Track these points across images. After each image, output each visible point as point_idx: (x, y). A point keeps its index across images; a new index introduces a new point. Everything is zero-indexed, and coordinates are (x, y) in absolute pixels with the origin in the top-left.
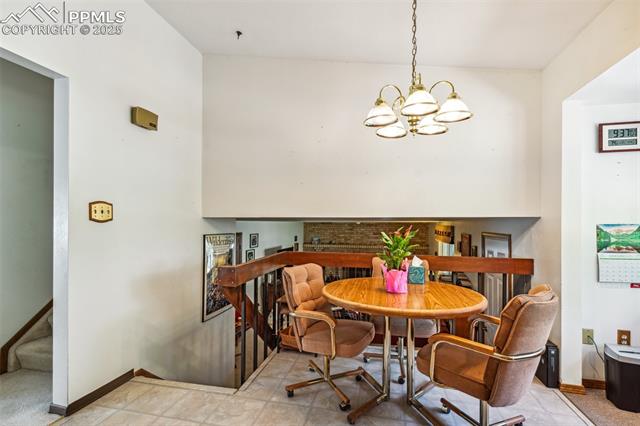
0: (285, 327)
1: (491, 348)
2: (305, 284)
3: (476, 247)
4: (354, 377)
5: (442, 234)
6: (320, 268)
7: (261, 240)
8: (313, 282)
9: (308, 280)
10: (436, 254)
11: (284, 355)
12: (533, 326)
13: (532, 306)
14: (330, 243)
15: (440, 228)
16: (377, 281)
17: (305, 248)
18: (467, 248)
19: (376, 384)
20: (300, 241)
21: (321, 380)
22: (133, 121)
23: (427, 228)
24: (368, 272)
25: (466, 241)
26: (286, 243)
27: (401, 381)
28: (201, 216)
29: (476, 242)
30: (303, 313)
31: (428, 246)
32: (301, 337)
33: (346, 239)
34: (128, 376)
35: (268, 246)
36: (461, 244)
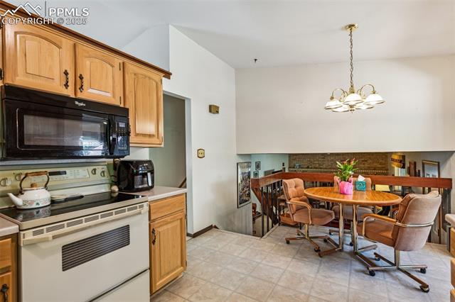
0: (282, 213)
1: (395, 220)
2: (294, 189)
3: (419, 171)
4: (322, 239)
5: (396, 161)
6: (302, 181)
7: (261, 165)
8: (298, 188)
9: (295, 187)
10: (393, 175)
11: (282, 227)
12: (418, 210)
13: (417, 199)
14: (308, 167)
15: (395, 157)
16: (336, 188)
17: (289, 170)
18: (413, 172)
19: (335, 244)
20: (287, 166)
21: (304, 238)
22: (210, 111)
23: (386, 156)
24: (332, 185)
25: (412, 166)
26: (278, 168)
27: (351, 244)
28: (236, 153)
29: (419, 167)
30: (294, 202)
31: (387, 170)
32: (293, 214)
33: (320, 165)
34: (210, 228)
35: (266, 170)
36: (409, 168)
